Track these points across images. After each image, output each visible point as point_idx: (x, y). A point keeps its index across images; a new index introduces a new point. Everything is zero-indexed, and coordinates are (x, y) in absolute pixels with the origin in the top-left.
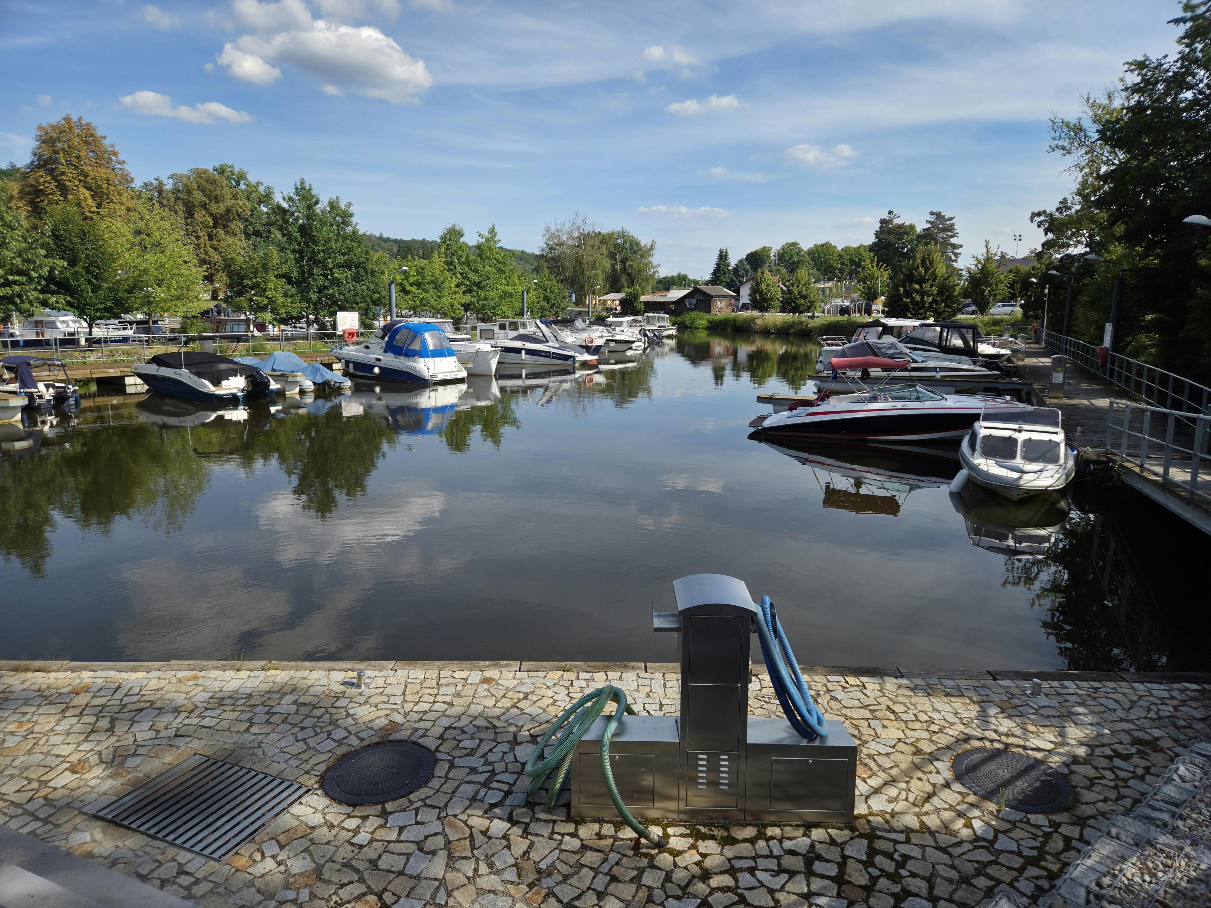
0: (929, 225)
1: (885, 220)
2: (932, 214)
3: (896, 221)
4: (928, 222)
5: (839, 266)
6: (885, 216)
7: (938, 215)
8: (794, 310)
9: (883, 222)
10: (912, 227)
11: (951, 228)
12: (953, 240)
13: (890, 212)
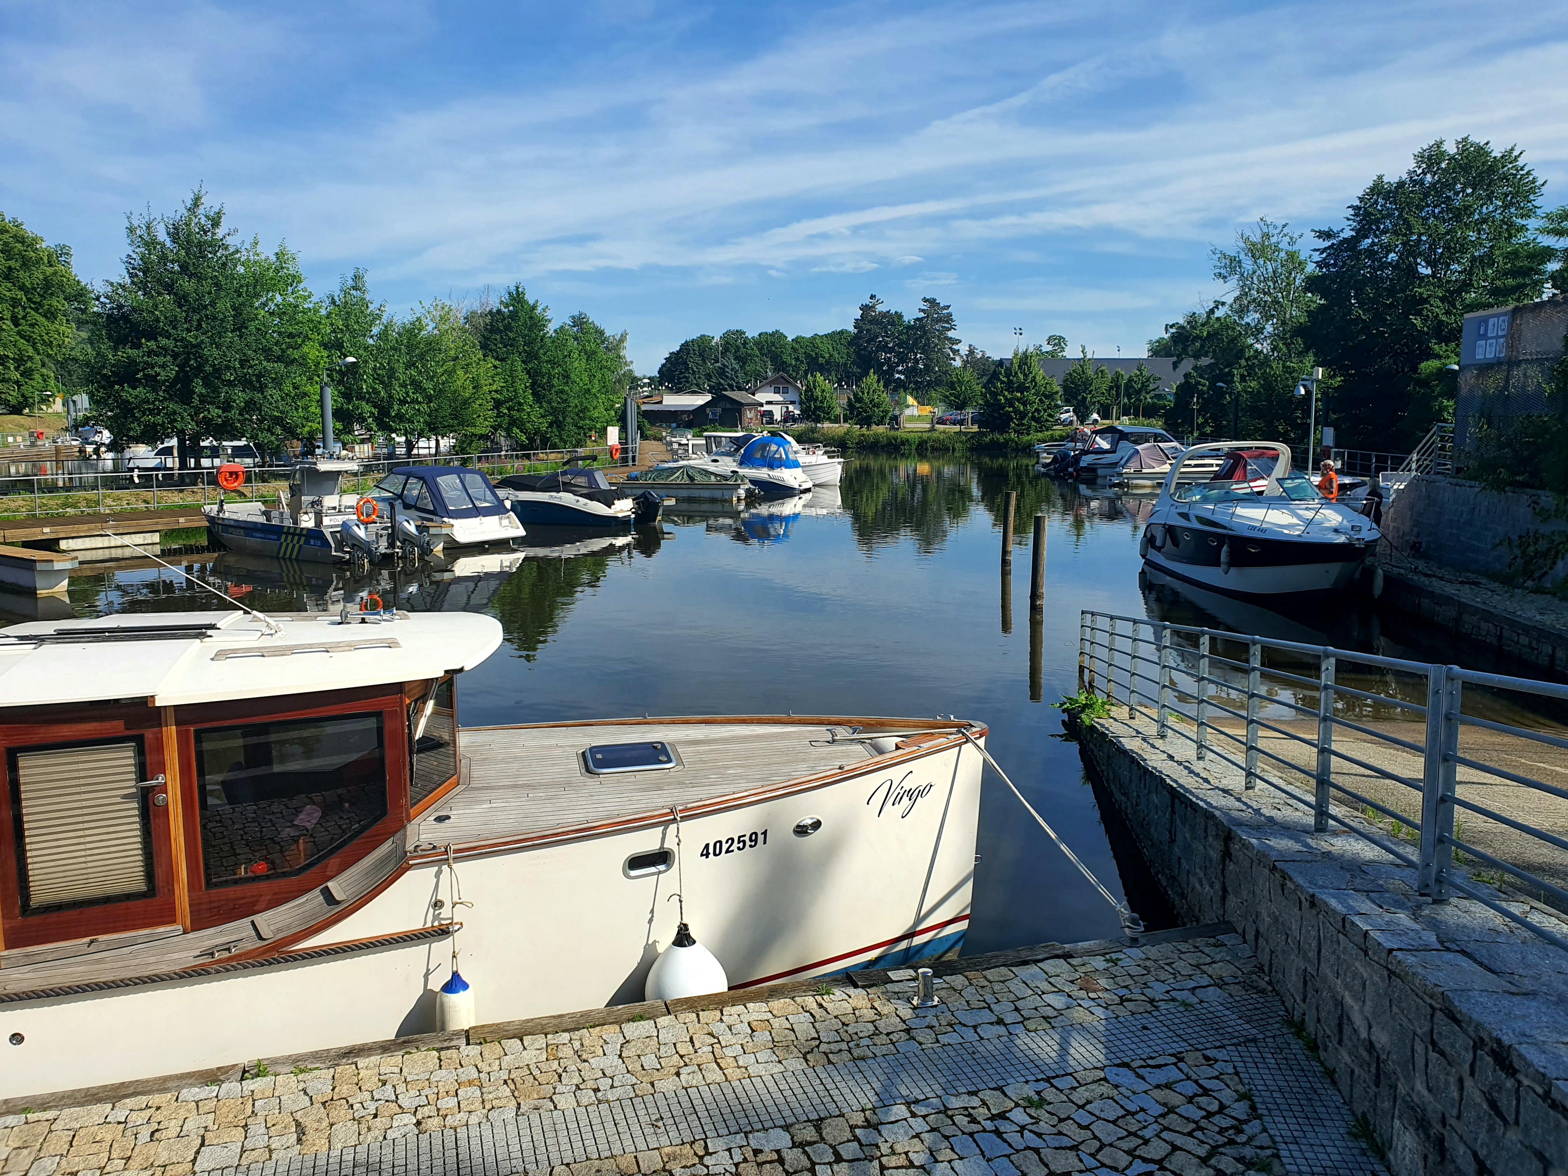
0: (922, 315)
1: (867, 306)
2: (925, 300)
3: (880, 308)
4: (921, 310)
5: (794, 363)
6: (867, 301)
7: (932, 302)
8: (866, 421)
9: (865, 308)
10: (899, 316)
11: (948, 319)
12: (950, 334)
13: (872, 297)
